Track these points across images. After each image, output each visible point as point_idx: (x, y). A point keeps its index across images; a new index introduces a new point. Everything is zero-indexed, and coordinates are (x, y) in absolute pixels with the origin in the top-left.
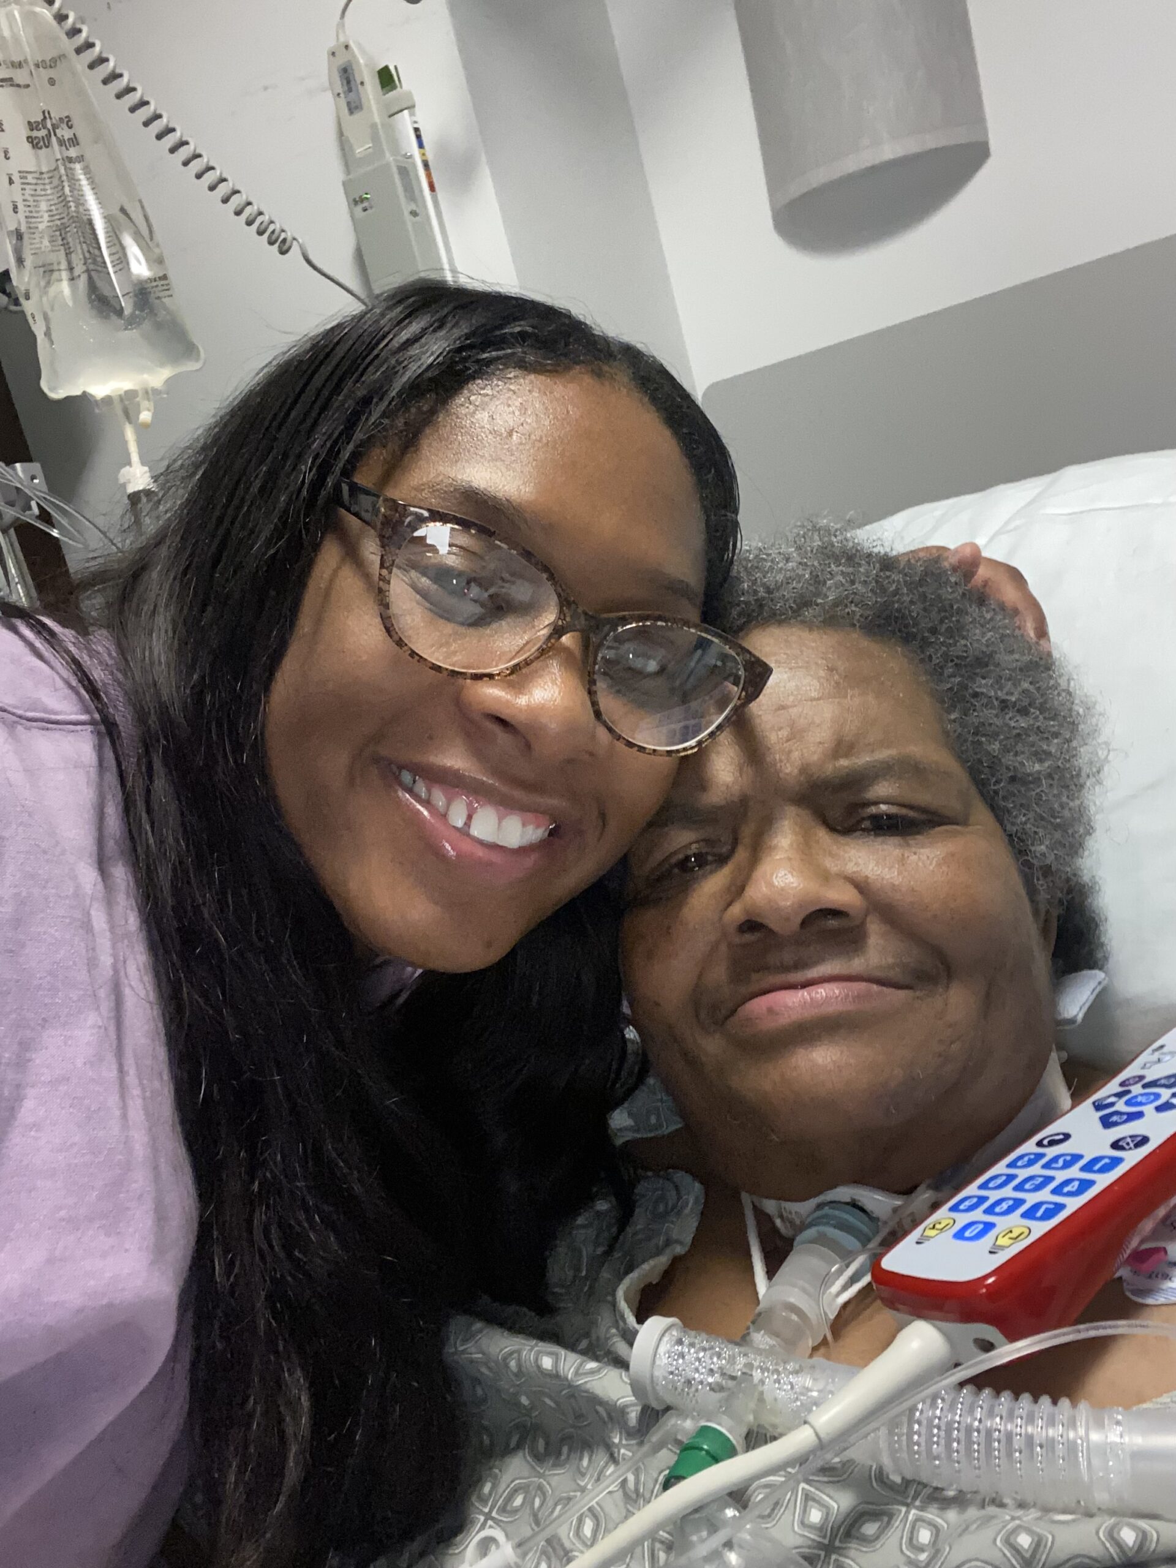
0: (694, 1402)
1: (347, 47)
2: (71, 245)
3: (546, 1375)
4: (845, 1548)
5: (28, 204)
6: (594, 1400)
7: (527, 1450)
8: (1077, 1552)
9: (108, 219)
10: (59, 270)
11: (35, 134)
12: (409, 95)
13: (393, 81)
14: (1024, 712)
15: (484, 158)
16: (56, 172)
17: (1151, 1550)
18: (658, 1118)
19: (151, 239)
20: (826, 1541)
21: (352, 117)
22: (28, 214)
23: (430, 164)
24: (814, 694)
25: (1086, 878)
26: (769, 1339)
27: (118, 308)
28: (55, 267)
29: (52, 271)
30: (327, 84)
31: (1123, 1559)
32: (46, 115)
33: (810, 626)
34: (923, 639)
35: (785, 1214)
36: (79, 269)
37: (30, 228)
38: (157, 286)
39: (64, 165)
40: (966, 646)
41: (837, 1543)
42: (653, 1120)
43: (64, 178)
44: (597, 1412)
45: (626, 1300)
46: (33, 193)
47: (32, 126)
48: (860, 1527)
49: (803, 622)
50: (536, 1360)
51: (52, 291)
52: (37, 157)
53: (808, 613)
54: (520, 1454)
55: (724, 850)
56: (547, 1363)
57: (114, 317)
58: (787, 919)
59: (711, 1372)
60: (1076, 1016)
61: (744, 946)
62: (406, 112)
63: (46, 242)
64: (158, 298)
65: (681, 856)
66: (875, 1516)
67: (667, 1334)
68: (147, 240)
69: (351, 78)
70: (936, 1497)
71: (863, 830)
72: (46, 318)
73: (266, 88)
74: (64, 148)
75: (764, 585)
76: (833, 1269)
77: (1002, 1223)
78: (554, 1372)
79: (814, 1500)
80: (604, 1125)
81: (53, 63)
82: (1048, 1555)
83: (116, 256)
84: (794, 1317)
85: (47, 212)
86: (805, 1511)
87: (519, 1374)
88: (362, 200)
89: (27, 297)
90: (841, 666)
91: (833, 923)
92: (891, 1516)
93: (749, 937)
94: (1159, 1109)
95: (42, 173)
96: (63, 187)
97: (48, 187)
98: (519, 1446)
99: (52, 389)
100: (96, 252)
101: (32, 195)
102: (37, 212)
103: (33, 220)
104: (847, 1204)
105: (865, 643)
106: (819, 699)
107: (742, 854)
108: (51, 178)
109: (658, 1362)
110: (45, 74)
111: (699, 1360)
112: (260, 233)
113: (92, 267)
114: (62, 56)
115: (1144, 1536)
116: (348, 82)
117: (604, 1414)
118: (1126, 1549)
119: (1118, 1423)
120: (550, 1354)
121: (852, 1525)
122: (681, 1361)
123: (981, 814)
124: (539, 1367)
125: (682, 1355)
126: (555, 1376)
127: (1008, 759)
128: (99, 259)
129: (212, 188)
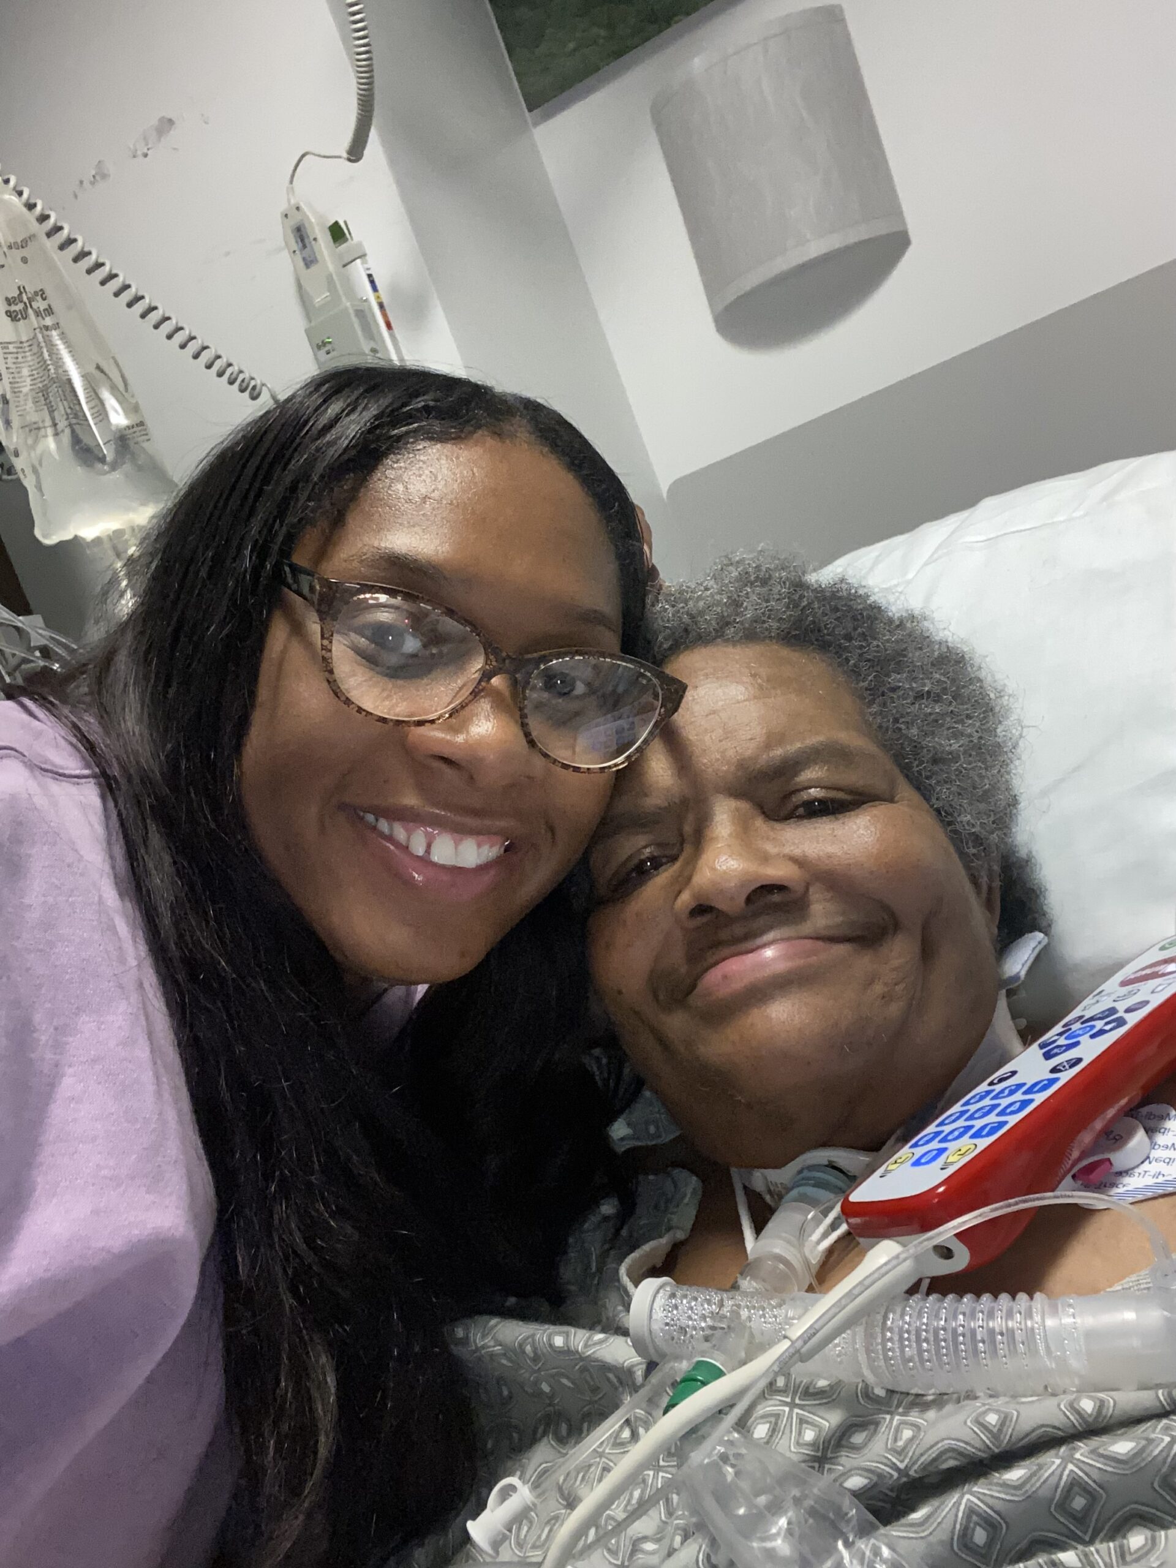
0: (690, 1348)
1: (298, 208)
2: (53, 404)
3: (560, 1352)
4: (837, 1457)
5: (11, 370)
6: (605, 1368)
7: (550, 1436)
8: (1041, 1423)
9: (85, 377)
10: (45, 427)
11: (13, 308)
12: (360, 245)
13: (344, 234)
14: (938, 699)
15: (435, 295)
16: (35, 340)
17: (1109, 1415)
18: (657, 1128)
19: (126, 390)
20: (819, 1454)
21: (309, 270)
22: (11, 380)
23: (385, 304)
24: (741, 697)
25: (1023, 853)
26: (755, 1284)
27: (101, 455)
28: (41, 425)
29: (38, 429)
30: (283, 244)
31: (1085, 1426)
32: (21, 290)
33: (733, 642)
34: (840, 646)
35: (772, 1189)
36: (62, 424)
37: (15, 392)
38: (134, 432)
39: (42, 333)
40: (878, 646)
41: (829, 1455)
42: (652, 1129)
43: (43, 344)
44: (608, 1379)
45: (628, 1275)
46: (15, 361)
47: (9, 301)
48: (850, 1437)
49: (728, 640)
50: (549, 1339)
51: (40, 448)
52: (17, 330)
53: (730, 631)
54: (545, 1440)
55: (675, 851)
56: (559, 1341)
57: (99, 466)
58: (732, 899)
59: (704, 1318)
60: (1019, 973)
61: (697, 929)
62: (358, 261)
63: (30, 405)
64: (136, 443)
65: (635, 861)
66: (861, 1426)
67: (661, 1291)
68: (122, 393)
69: (305, 235)
70: (919, 1402)
71: (797, 817)
72: (35, 471)
73: (228, 254)
74: (40, 318)
75: (688, 613)
76: (810, 1216)
77: (952, 1146)
78: (566, 1348)
79: (807, 1422)
80: (606, 1138)
81: (24, 244)
82: (1013, 1430)
83: (96, 410)
84: (781, 1266)
85: (30, 376)
86: (800, 1433)
87: (536, 1359)
88: (324, 344)
89: (17, 454)
90: (763, 672)
91: (776, 898)
92: (877, 1424)
93: (700, 920)
94: (1092, 1037)
95: (21, 343)
96: (42, 353)
97: (28, 354)
98: (545, 1433)
99: (45, 536)
100: (77, 407)
101: (14, 363)
102: (21, 377)
103: (16, 385)
104: (826, 1166)
105: (785, 652)
106: (744, 701)
107: (688, 849)
108: (30, 346)
109: (654, 1317)
110: (18, 254)
111: (691, 1308)
112: (231, 382)
113: (74, 421)
114: (32, 237)
115: (1102, 1404)
116: (302, 240)
117: (615, 1380)
118: (1086, 1416)
119: (1070, 1306)
120: (559, 1333)
121: (841, 1438)
122: (675, 1312)
123: (906, 791)
124: (551, 1346)
125: (676, 1307)
126: (567, 1352)
127: (928, 742)
128: (80, 414)
129: (183, 346)
